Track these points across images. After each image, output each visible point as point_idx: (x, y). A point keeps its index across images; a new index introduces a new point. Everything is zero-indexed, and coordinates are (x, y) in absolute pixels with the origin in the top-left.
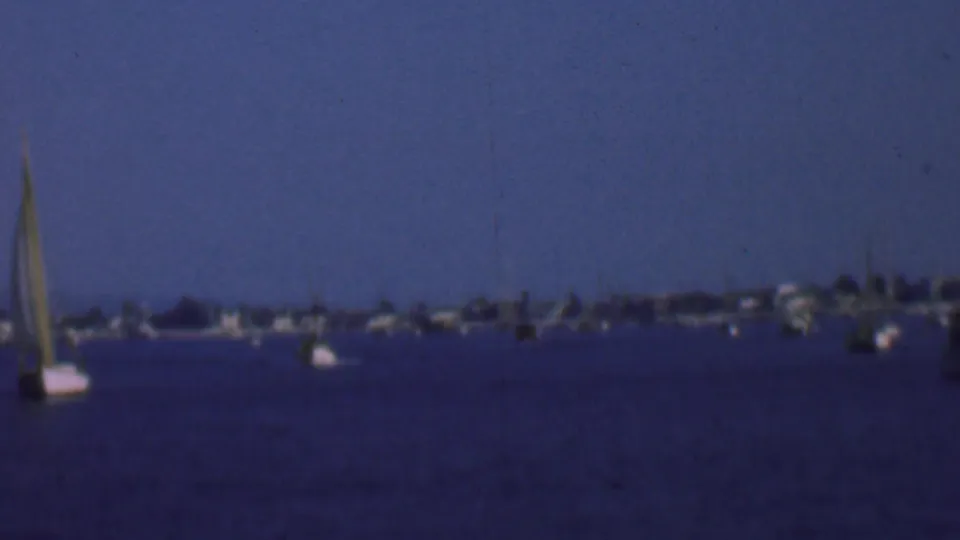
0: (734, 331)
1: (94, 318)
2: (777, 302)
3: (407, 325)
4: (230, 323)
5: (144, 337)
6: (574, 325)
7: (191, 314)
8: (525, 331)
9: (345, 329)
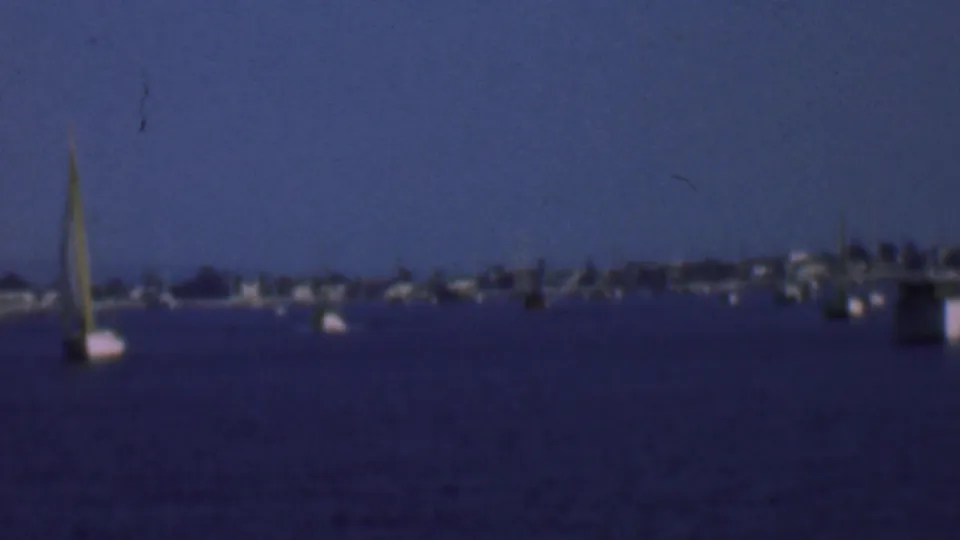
0: (734, 299)
2: (789, 270)
3: (425, 294)
4: (250, 293)
5: (165, 305)
6: (587, 293)
7: (210, 284)
8: (534, 299)
9: (363, 299)
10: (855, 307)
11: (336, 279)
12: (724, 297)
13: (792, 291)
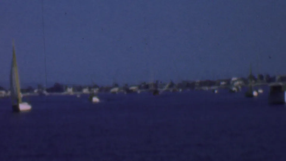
0: (216, 91)
1: (29, 89)
2: (231, 83)
3: (122, 91)
4: (70, 91)
5: (44, 95)
6: (171, 90)
7: (58, 88)
8: (156, 92)
9: (104, 92)
10: (255, 94)
11: (95, 86)
12: (214, 91)
13: (234, 89)
